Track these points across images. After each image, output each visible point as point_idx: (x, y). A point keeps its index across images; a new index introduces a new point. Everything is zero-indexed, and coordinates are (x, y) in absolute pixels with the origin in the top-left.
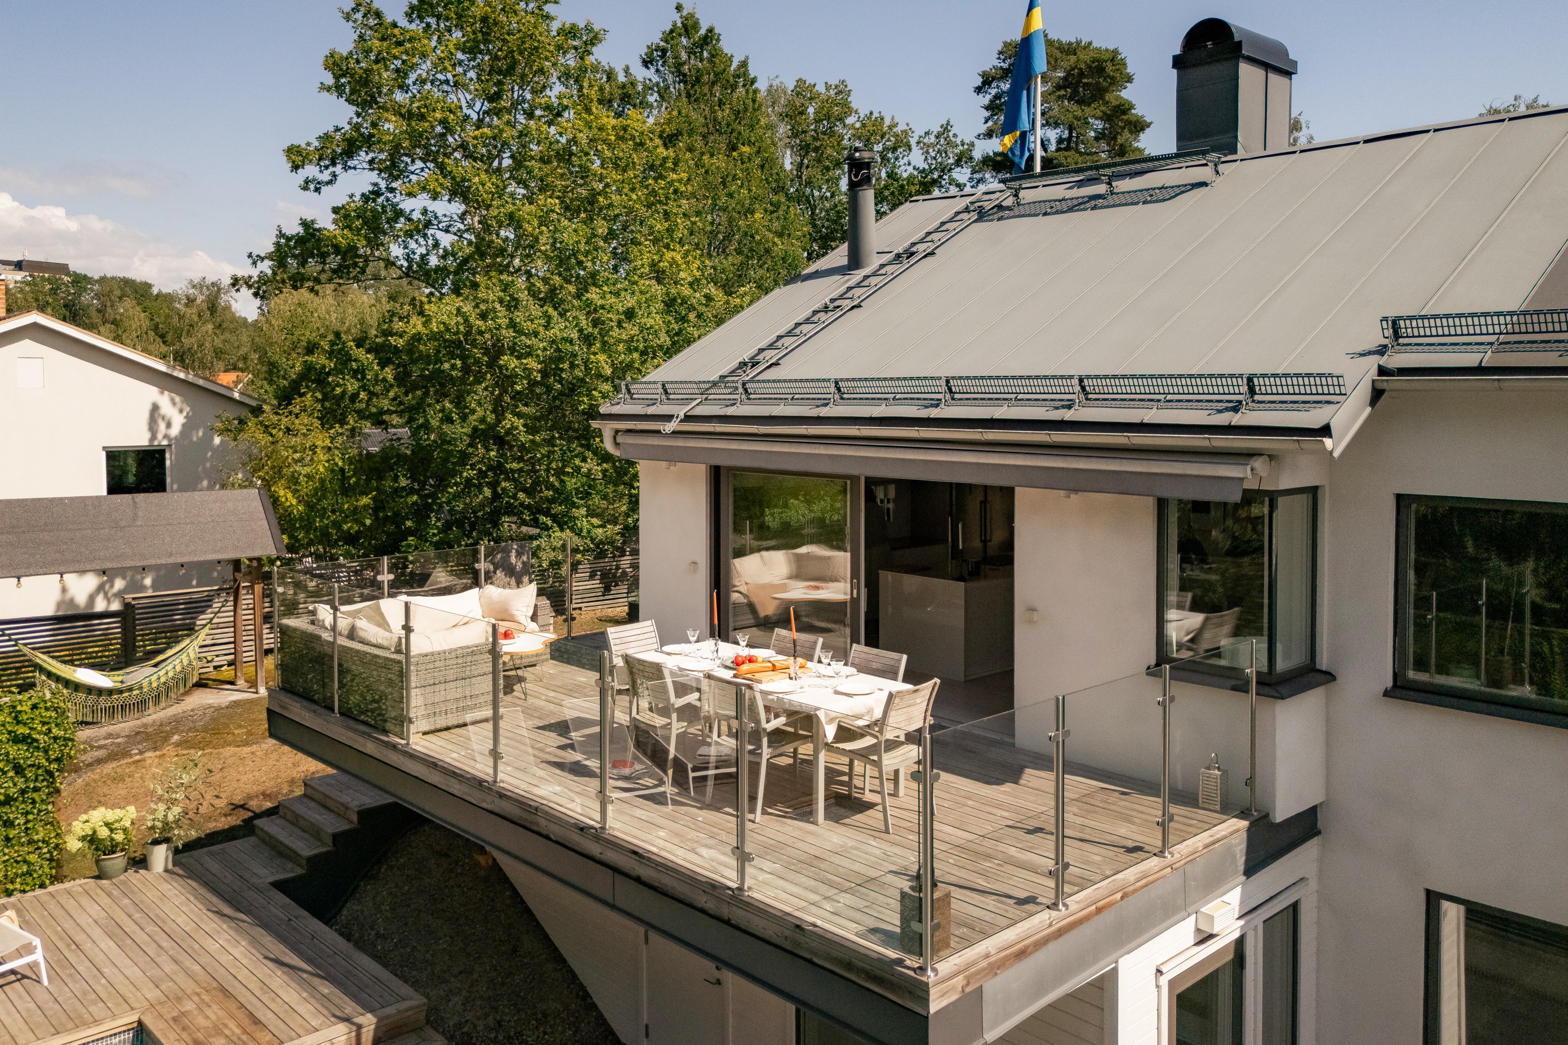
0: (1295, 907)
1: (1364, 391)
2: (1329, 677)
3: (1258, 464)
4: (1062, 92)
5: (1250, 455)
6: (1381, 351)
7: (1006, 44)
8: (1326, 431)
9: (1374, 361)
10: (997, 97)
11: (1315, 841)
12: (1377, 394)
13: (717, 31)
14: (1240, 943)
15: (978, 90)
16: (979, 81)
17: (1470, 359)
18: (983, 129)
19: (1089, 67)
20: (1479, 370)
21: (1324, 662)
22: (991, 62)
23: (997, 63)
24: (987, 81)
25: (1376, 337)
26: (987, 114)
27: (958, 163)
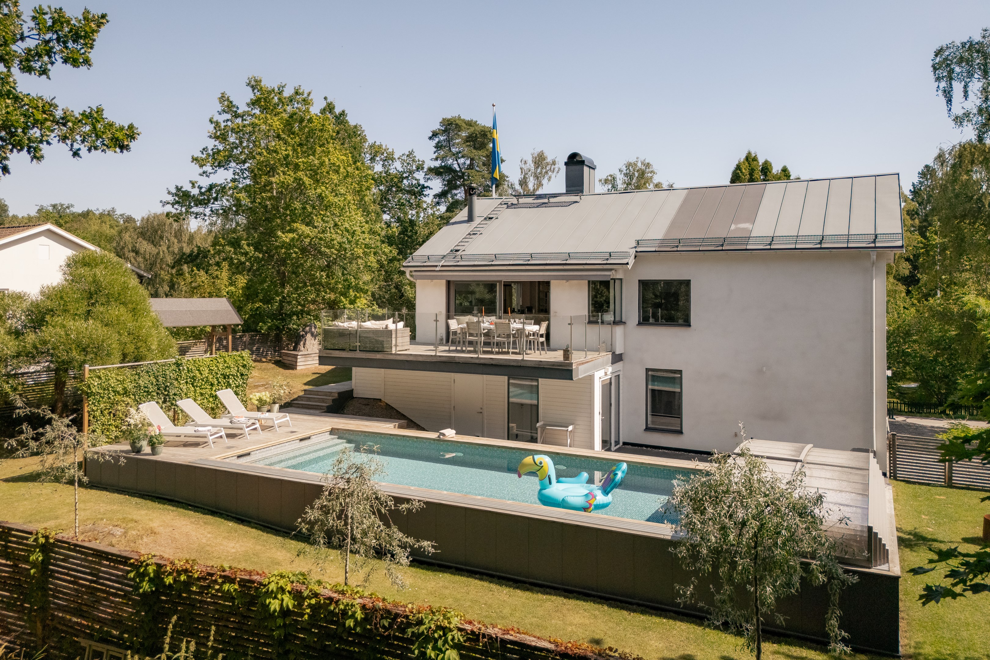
0: (619, 376)
1: (633, 256)
2: (624, 323)
3: (613, 271)
4: (468, 144)
5: (611, 270)
6: (635, 247)
7: (444, 119)
8: (627, 264)
9: (634, 250)
10: (439, 142)
11: (621, 362)
12: (635, 257)
13: (346, 112)
14: (611, 378)
15: (430, 138)
16: (430, 134)
17: (653, 249)
18: (434, 156)
19: (480, 133)
20: (655, 251)
21: (623, 320)
22: (437, 126)
23: (439, 127)
24: (435, 134)
25: (634, 245)
26: (435, 150)
27: (418, 169)
